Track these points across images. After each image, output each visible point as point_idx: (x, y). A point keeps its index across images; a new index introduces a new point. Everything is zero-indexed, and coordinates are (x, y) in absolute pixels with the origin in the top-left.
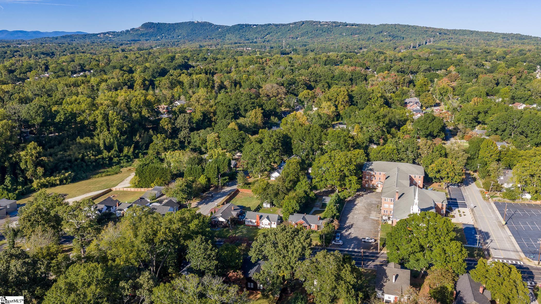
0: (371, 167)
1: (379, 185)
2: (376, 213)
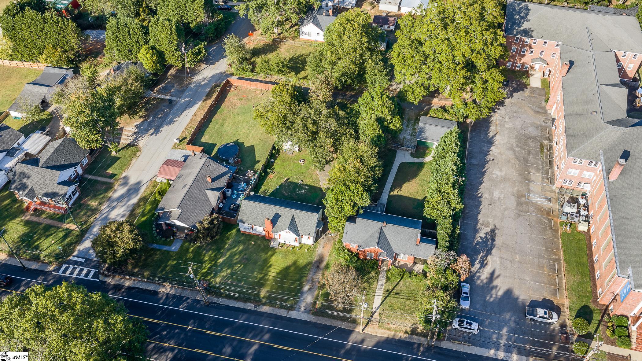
0: (525, 26)
1: (537, 67)
2: (543, 178)
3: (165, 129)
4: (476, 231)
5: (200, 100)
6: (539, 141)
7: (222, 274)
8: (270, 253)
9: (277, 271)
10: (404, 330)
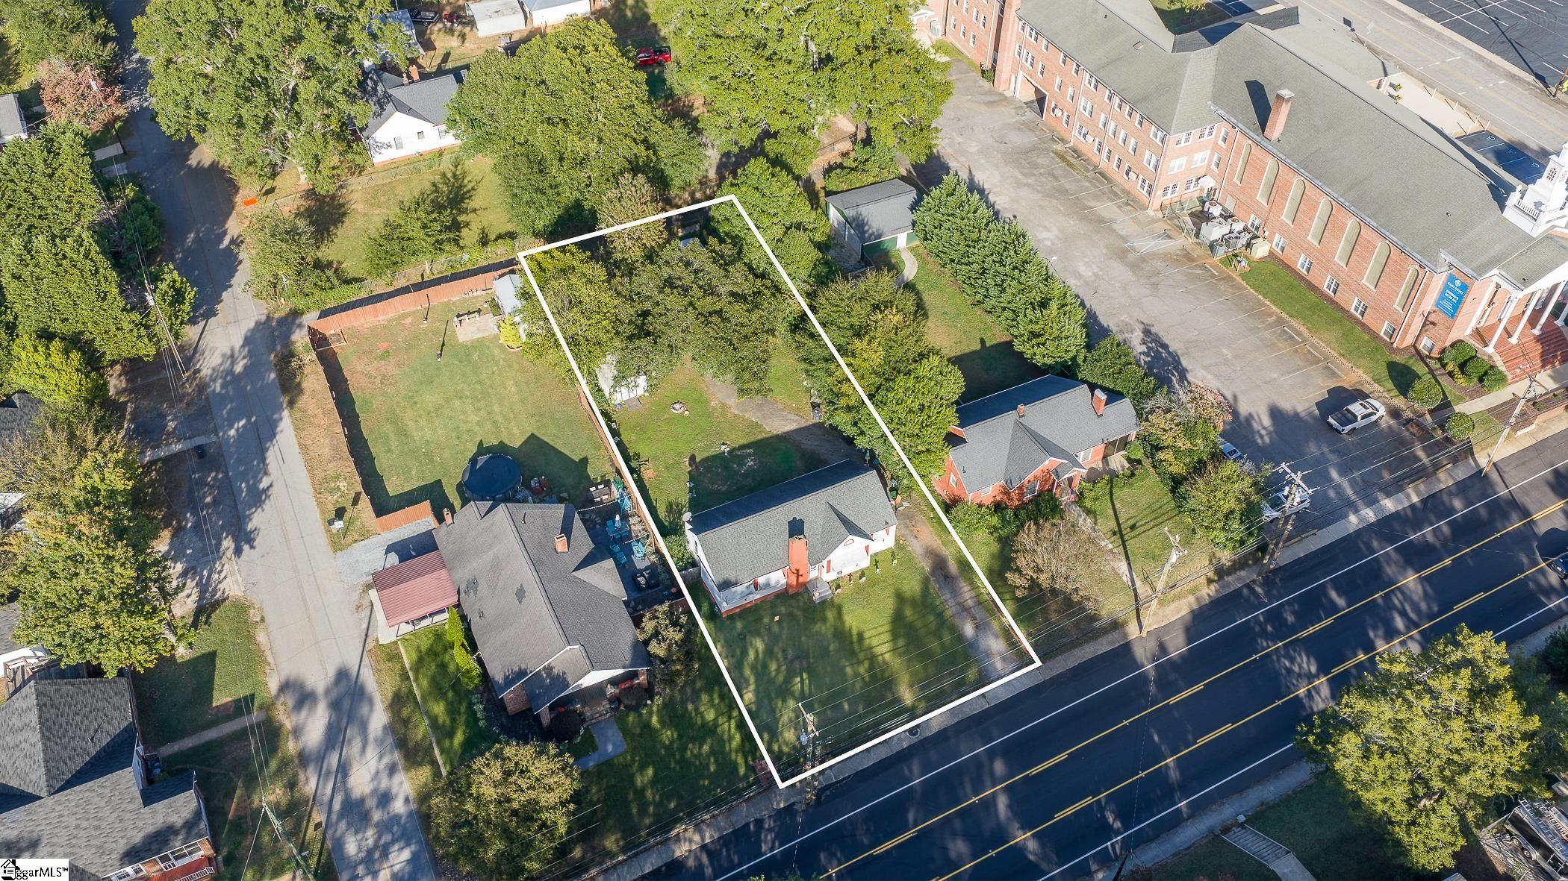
2: (1120, 207)
3: (261, 520)
6: (1046, 150)
7: (785, 718)
8: (830, 615)
9: (886, 637)
10: (1203, 580)
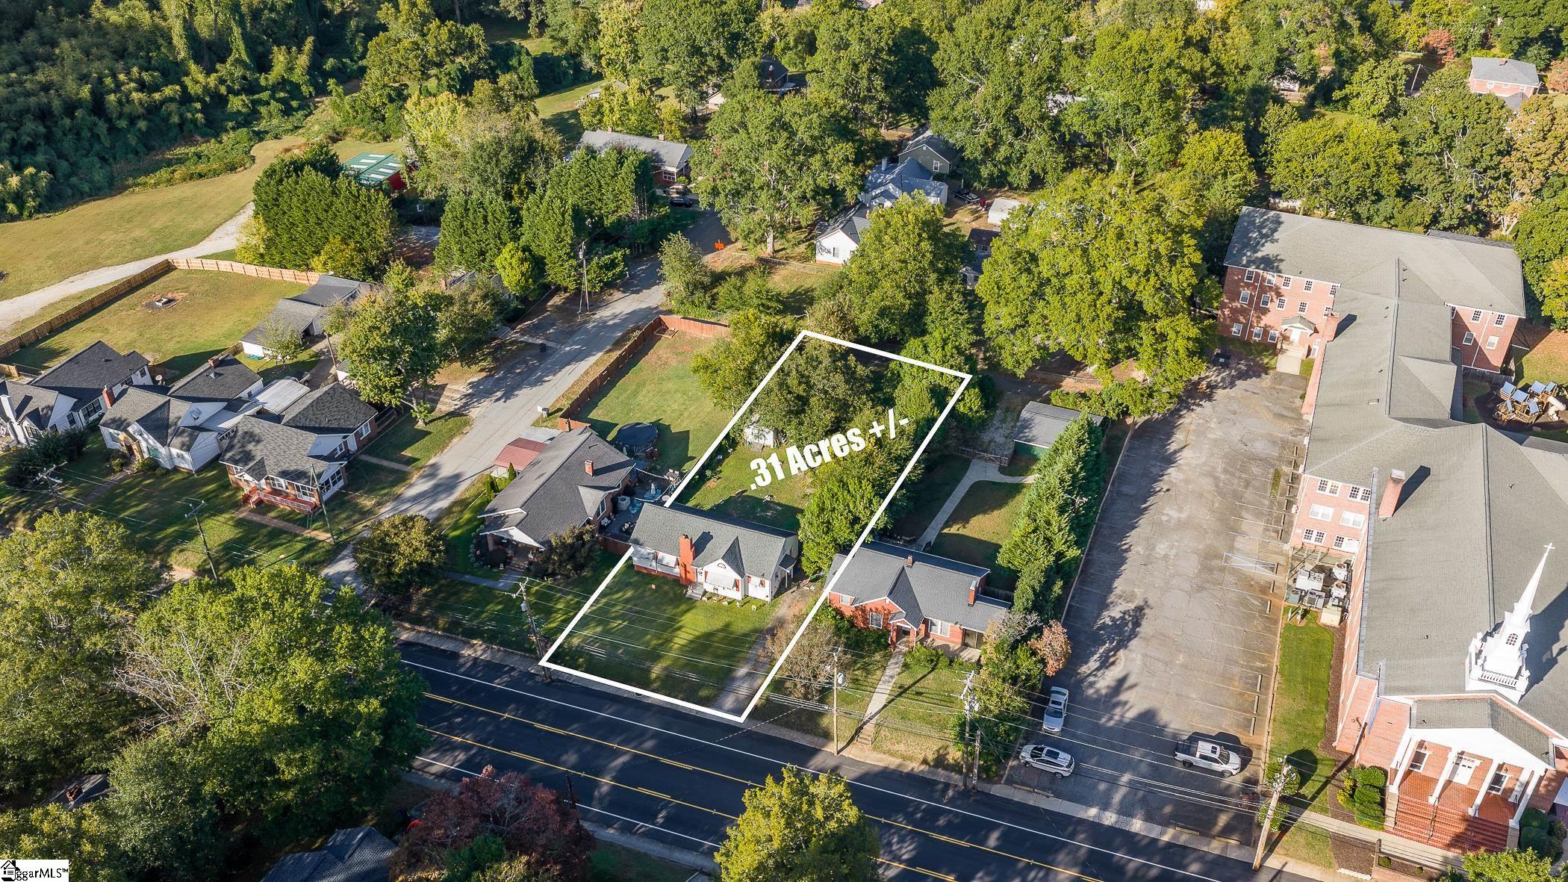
0: (1268, 250)
1: (1295, 335)
2: (1266, 530)
3: (524, 394)
4: (1104, 606)
5: (600, 350)
6: (1273, 466)
7: (585, 633)
8: (683, 607)
9: (691, 637)
10: (921, 757)
